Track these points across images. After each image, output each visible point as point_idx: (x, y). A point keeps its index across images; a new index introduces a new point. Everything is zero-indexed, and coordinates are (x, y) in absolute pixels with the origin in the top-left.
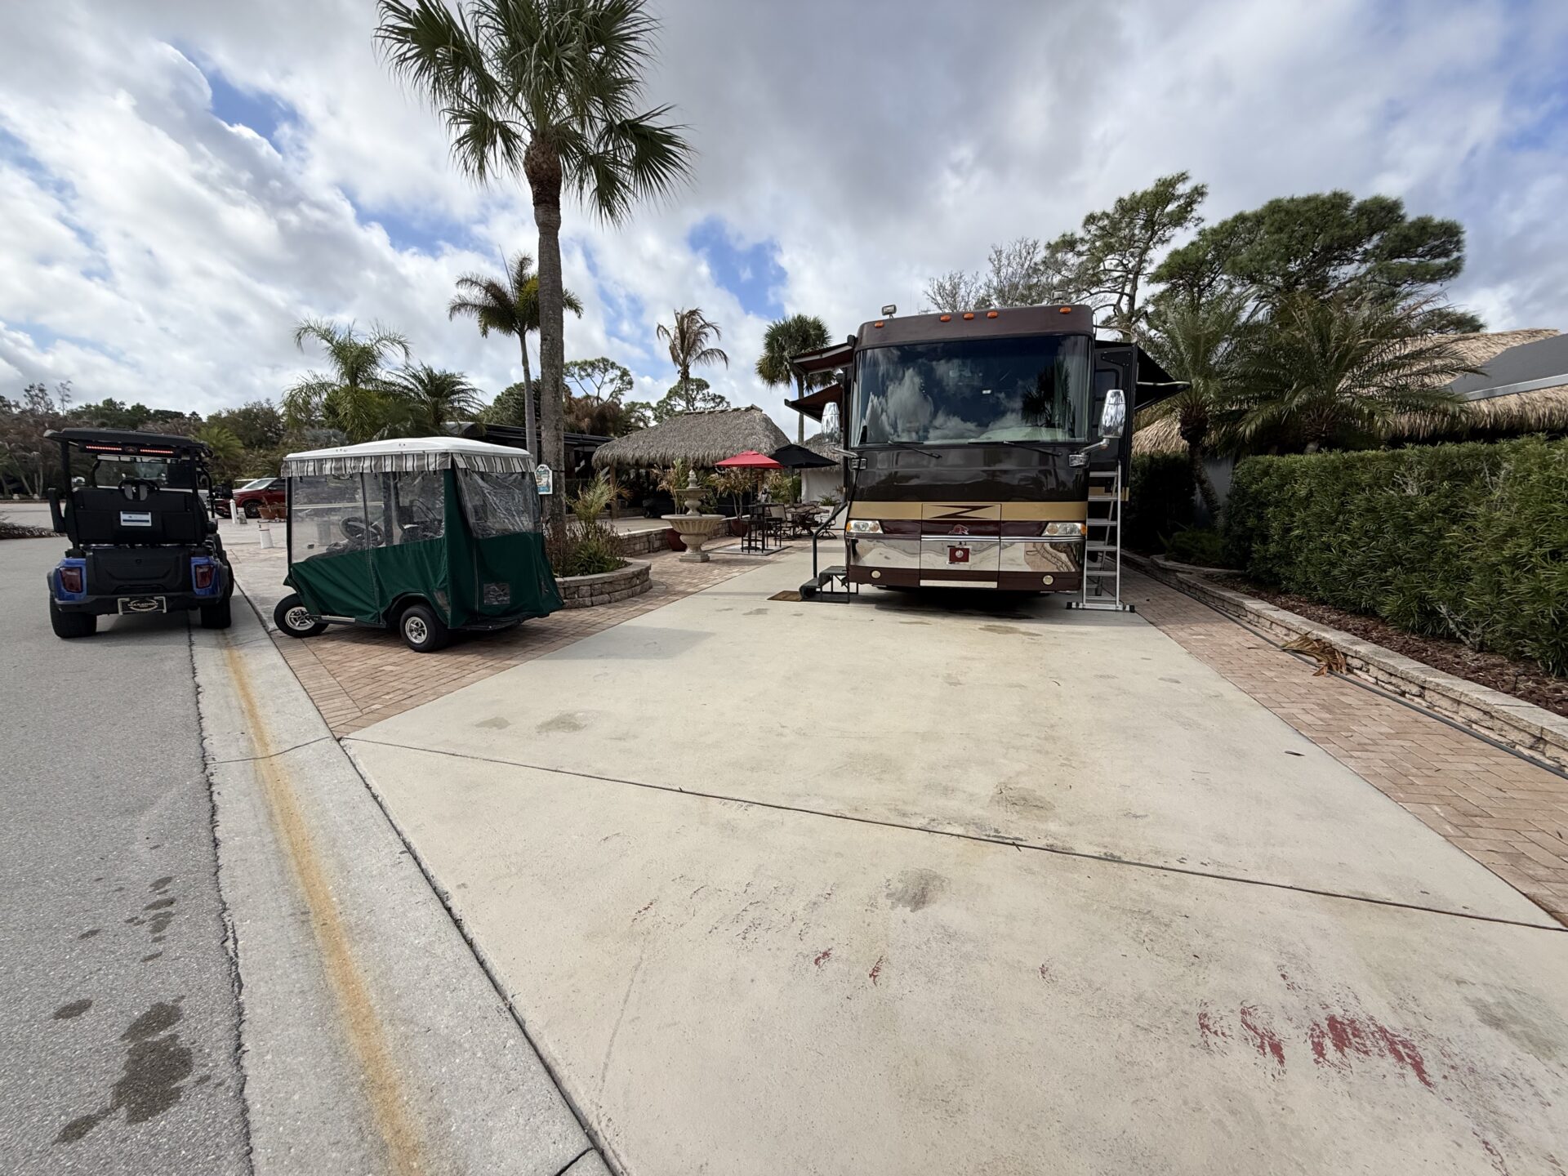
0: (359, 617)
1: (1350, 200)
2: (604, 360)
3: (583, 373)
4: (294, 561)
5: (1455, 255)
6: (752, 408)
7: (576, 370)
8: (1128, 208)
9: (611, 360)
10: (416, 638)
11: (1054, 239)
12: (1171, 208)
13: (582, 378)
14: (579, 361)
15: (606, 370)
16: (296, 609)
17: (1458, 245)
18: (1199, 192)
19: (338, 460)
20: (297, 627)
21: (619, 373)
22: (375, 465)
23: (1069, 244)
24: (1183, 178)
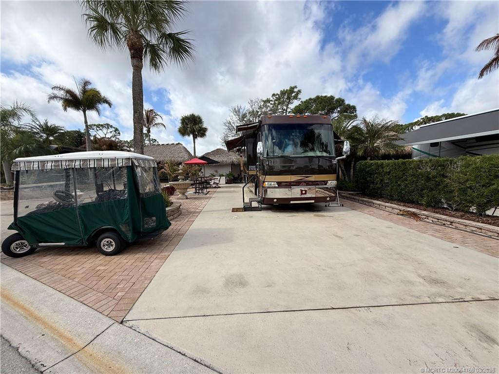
0: (68, 242)
1: (334, 98)
2: (107, 124)
3: (98, 129)
4: (19, 216)
5: (355, 113)
6: (179, 144)
7: (95, 127)
8: (283, 93)
9: (111, 124)
10: (106, 249)
11: (265, 99)
12: (293, 94)
13: (97, 131)
14: (96, 124)
15: (108, 128)
16: (17, 242)
17: (356, 111)
18: (299, 91)
19: (58, 161)
20: (18, 251)
21: (114, 129)
22: (83, 164)
23: (268, 101)
24: (296, 87)
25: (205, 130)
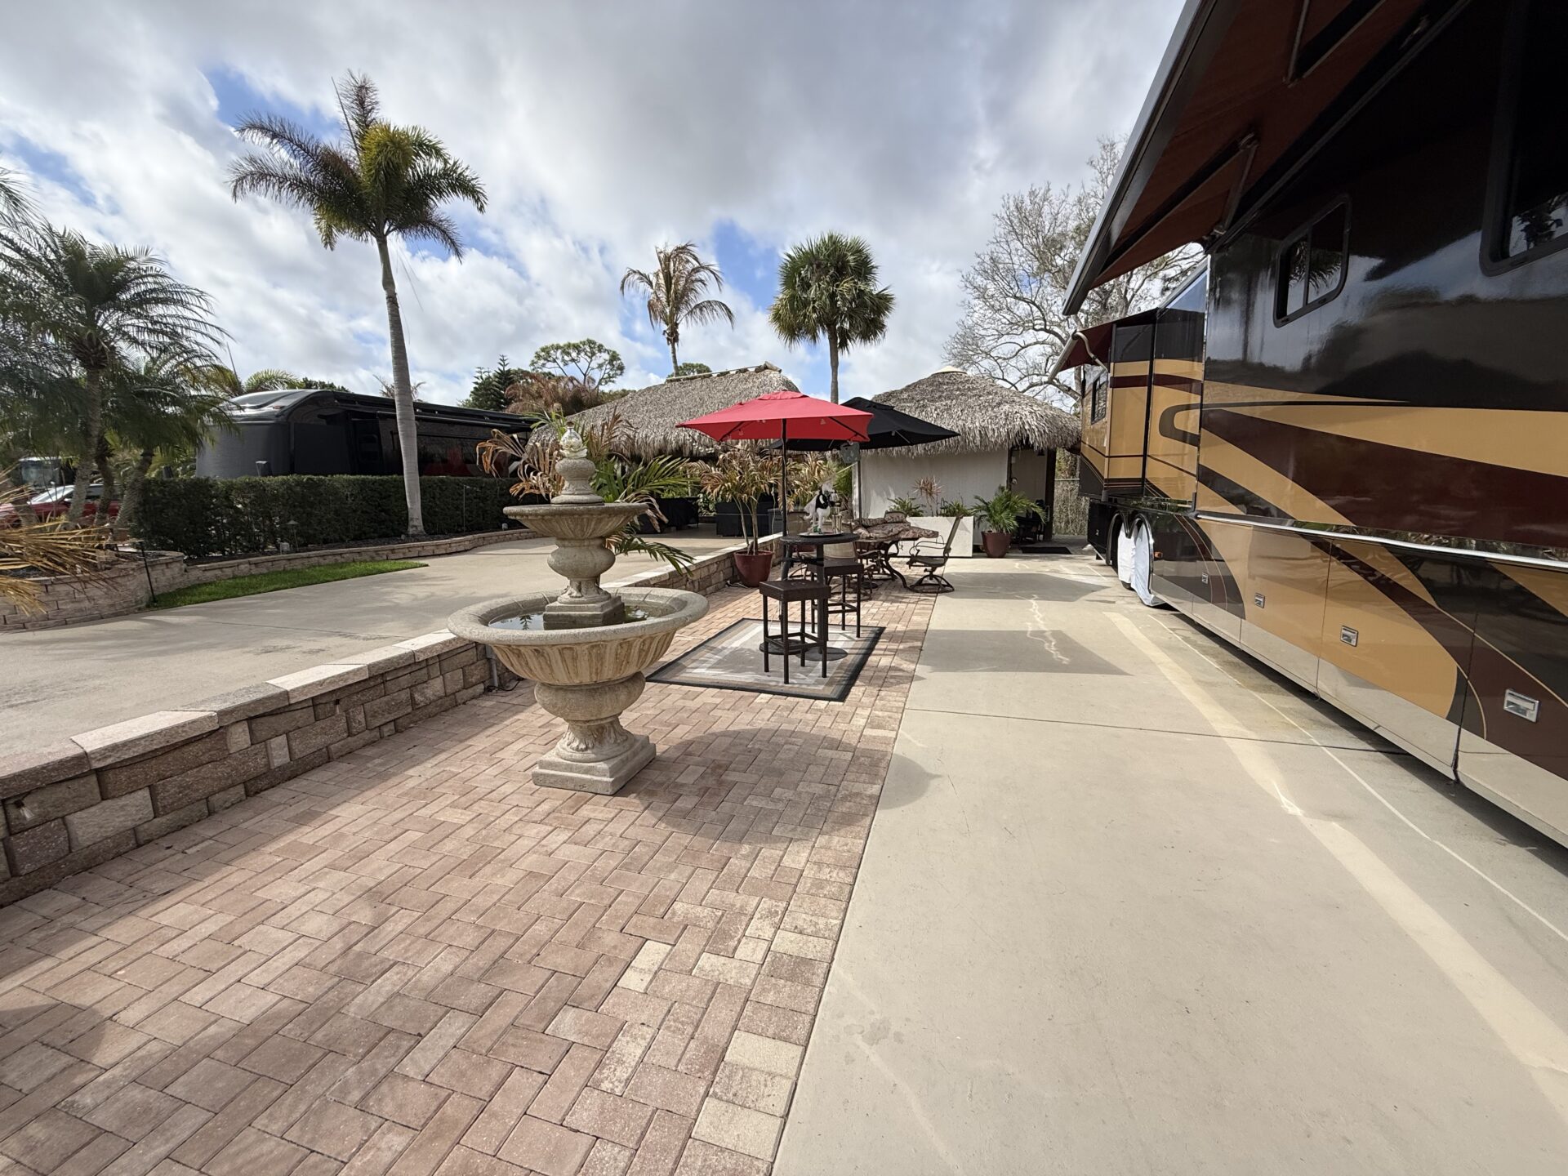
2: (590, 342)
3: (566, 358)
6: (766, 367)
9: (599, 342)
14: (561, 344)
15: (593, 354)
21: (608, 357)
25: (882, 303)
